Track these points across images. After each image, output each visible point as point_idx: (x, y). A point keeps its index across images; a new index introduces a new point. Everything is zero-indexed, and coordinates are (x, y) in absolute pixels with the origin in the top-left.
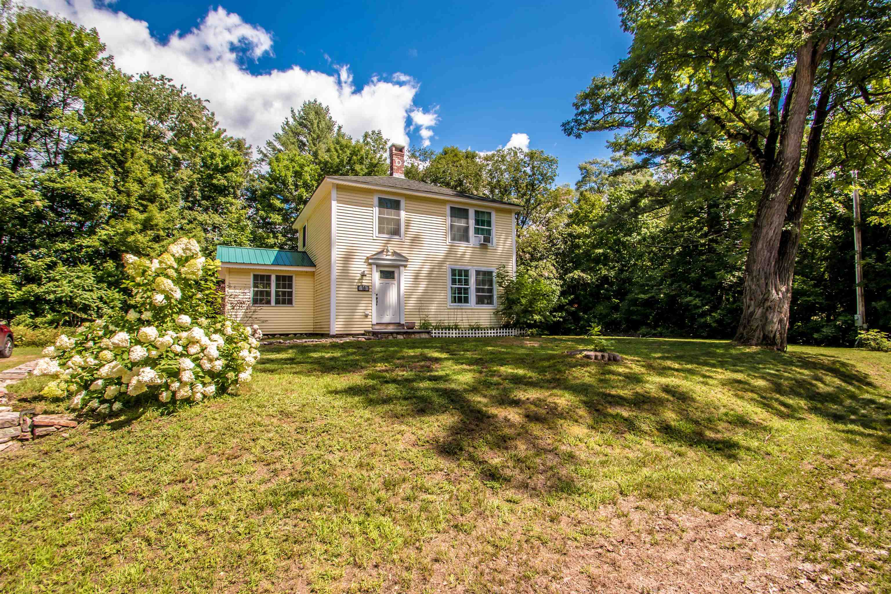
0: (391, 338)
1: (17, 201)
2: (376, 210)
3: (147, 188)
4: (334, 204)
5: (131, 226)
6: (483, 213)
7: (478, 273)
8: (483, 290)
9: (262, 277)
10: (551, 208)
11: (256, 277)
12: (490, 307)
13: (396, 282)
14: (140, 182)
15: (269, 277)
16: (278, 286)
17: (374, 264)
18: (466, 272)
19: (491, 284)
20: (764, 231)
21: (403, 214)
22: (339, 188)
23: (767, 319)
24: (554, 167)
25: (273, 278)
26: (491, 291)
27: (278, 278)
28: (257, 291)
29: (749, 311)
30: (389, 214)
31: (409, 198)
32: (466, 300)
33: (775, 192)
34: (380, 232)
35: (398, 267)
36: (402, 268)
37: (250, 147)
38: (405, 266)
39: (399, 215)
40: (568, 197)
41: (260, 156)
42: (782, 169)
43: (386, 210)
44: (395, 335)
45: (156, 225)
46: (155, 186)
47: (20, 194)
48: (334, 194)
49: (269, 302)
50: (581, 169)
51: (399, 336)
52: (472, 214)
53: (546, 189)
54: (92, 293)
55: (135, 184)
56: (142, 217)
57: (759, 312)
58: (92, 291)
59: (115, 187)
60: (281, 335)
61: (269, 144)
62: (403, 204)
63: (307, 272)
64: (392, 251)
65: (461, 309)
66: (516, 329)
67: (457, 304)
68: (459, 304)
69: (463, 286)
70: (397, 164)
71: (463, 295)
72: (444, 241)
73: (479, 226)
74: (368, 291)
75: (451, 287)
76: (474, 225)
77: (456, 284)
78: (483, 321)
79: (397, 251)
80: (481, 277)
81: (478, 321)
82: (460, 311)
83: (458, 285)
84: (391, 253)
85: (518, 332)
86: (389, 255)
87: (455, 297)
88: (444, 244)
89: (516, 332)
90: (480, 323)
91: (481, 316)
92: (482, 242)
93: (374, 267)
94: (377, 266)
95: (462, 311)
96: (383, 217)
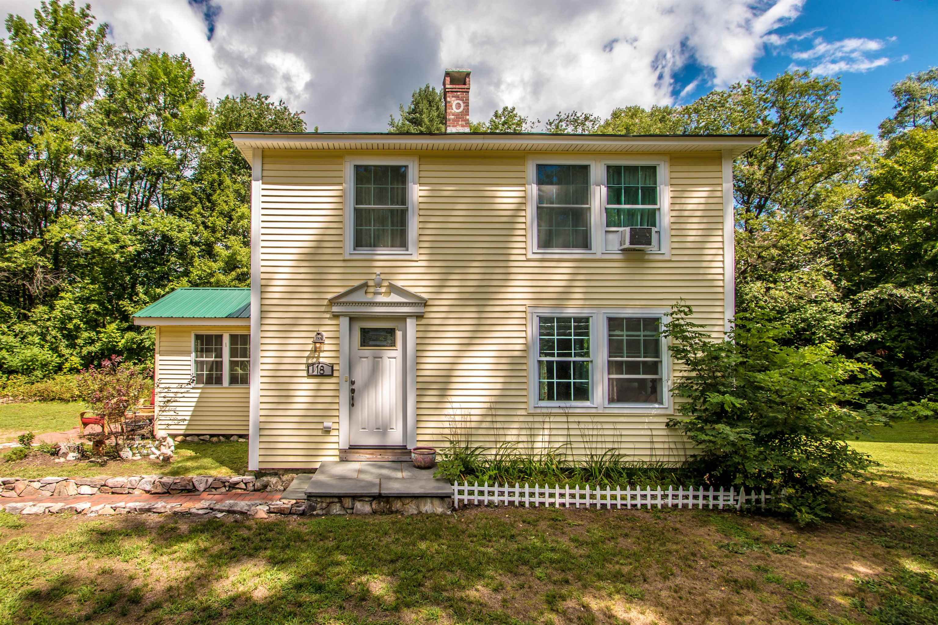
1: (113, 247)
2: (350, 194)
6: (633, 170)
7: (615, 324)
8: (633, 368)
9: (209, 339)
10: (820, 175)
11: (198, 337)
12: (654, 408)
13: (396, 354)
14: (228, 216)
15: (220, 338)
16: (233, 352)
17: (344, 315)
18: (582, 323)
19: (657, 353)
24: (832, 96)
25: (226, 340)
26: (654, 368)
27: (233, 339)
28: (202, 362)
30: (381, 200)
31: (424, 156)
34: (361, 244)
35: (401, 319)
36: (412, 322)
39: (404, 201)
40: (862, 149)
43: (371, 192)
45: (241, 262)
46: (241, 217)
47: (116, 241)
49: (219, 381)
50: (897, 93)
53: (811, 142)
55: (222, 219)
64: (386, 283)
65: (567, 415)
66: (732, 489)
67: (555, 403)
68: (562, 403)
69: (573, 359)
70: (455, 110)
71: (572, 381)
72: (523, 251)
73: (619, 203)
74: (331, 375)
75: (540, 362)
76: (605, 205)
77: (553, 355)
78: (631, 446)
79: (399, 284)
80: (625, 333)
81: (616, 446)
82: (564, 419)
83: (559, 355)
84: (383, 290)
85: (739, 498)
86: (380, 293)
87: (550, 385)
88: (523, 258)
89: (731, 498)
90: (622, 452)
91: (624, 432)
92: (627, 245)
93: (344, 322)
94: (352, 319)
95: (571, 419)
96: (366, 209)
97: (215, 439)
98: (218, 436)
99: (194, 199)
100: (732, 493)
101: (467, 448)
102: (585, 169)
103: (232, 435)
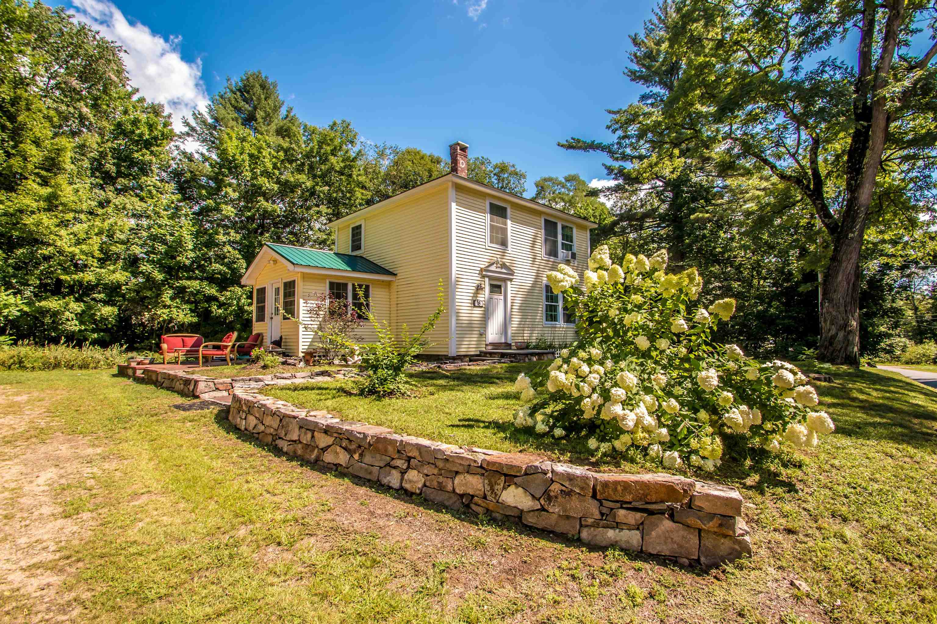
2: (488, 216)
4: (454, 205)
5: (28, 202)
6: (567, 227)
11: (332, 285)
12: (573, 325)
13: (502, 298)
15: (345, 286)
16: (354, 297)
17: (486, 276)
20: (844, 265)
21: (509, 223)
22: (457, 188)
23: (848, 340)
25: (350, 287)
27: (354, 286)
29: (830, 335)
31: (513, 205)
32: (556, 318)
33: (854, 233)
34: (491, 242)
35: (505, 280)
36: (509, 283)
38: (511, 280)
41: (186, 129)
42: (858, 213)
48: (452, 193)
52: (559, 228)
56: (45, 191)
57: (841, 335)
62: (509, 212)
63: (383, 281)
64: (501, 263)
65: (553, 327)
67: (549, 322)
69: (554, 304)
72: (540, 255)
73: (564, 240)
74: (482, 307)
76: (561, 240)
81: (565, 340)
83: (550, 302)
87: (547, 315)
88: (540, 258)
94: (489, 279)
96: (493, 225)
102: (556, 224)
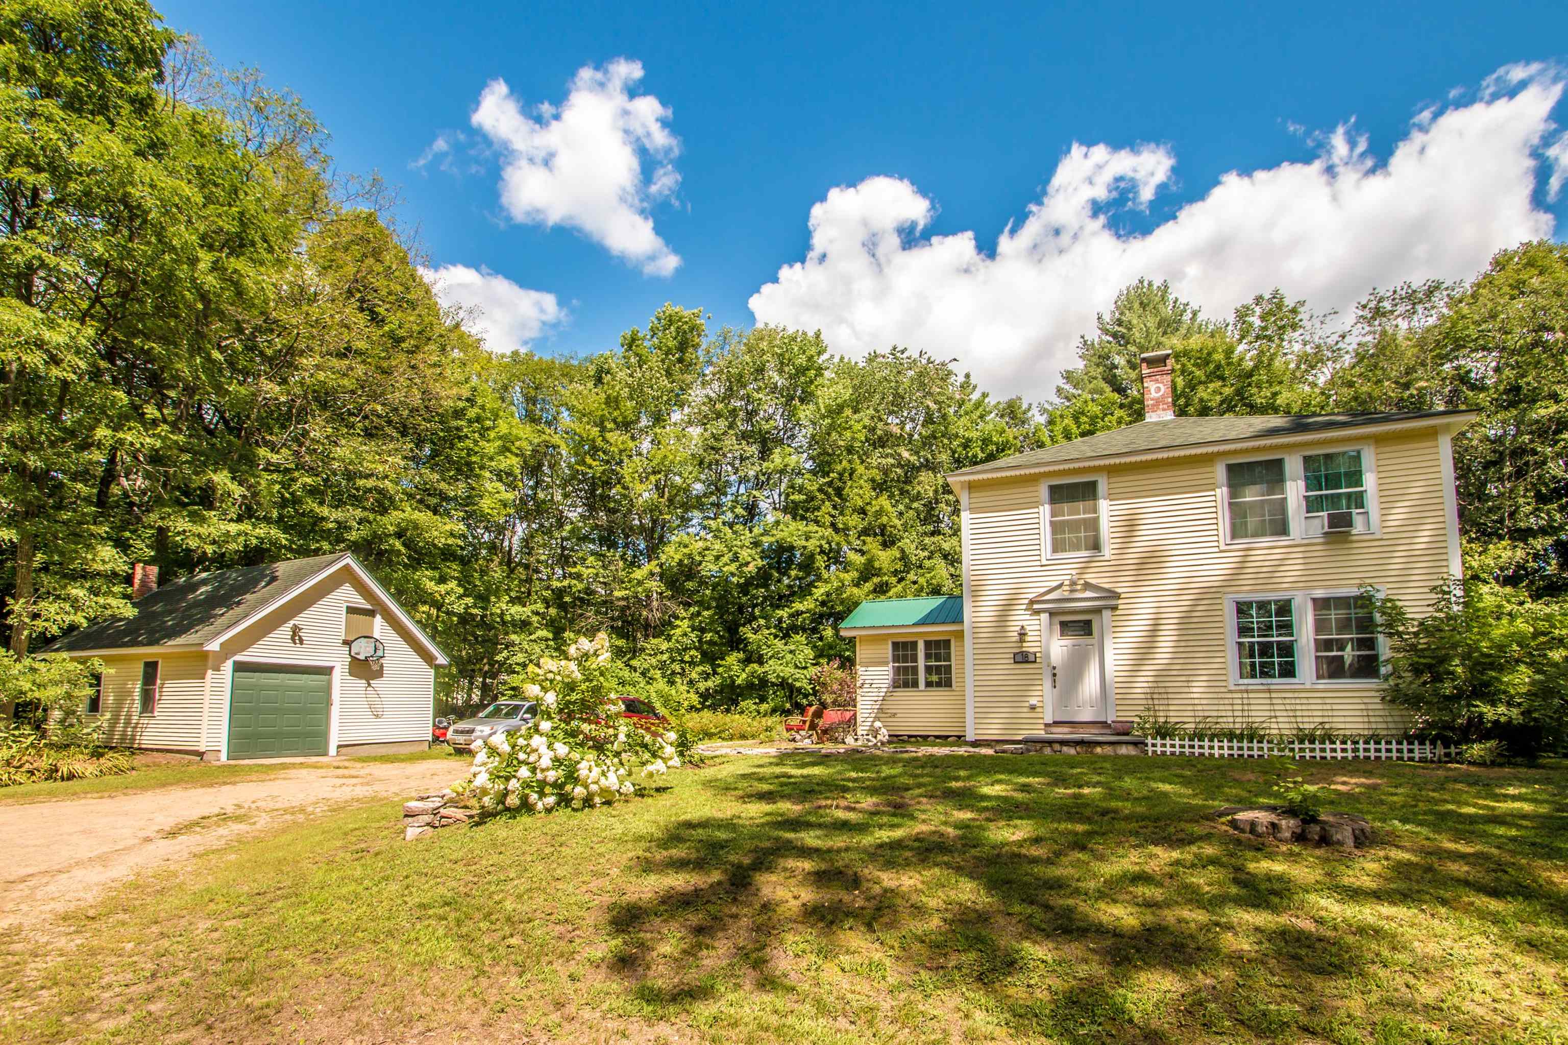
0: (1047, 751)
2: (1045, 510)
3: (870, 518)
4: (965, 517)
6: (1326, 457)
7: (1322, 604)
8: (1340, 645)
9: (905, 645)
11: (896, 645)
12: (1367, 684)
14: (863, 512)
15: (914, 645)
16: (928, 657)
17: (1044, 610)
18: (1284, 608)
21: (1104, 505)
22: (972, 487)
25: (921, 646)
27: (928, 644)
28: (899, 668)
30: (1073, 513)
31: (1112, 471)
32: (1288, 671)
34: (1054, 550)
35: (1098, 611)
36: (1107, 613)
37: (1029, 409)
38: (1114, 608)
39: (1095, 510)
43: (1066, 507)
44: (1057, 747)
45: (880, 569)
46: (880, 513)
48: (965, 499)
49: (915, 684)
51: (1065, 749)
52: (1294, 466)
54: (805, 672)
55: (855, 516)
58: (805, 668)
59: (833, 525)
60: (937, 737)
61: (1059, 390)
62: (1103, 486)
64: (1082, 582)
65: (1269, 691)
66: (1427, 742)
67: (1258, 681)
68: (1264, 681)
69: (1275, 639)
70: (1154, 394)
71: (1276, 660)
72: (1216, 544)
73: (1321, 489)
74: (1035, 662)
75: (1240, 644)
76: (1303, 492)
77: (1253, 636)
78: (1342, 719)
79: (1093, 581)
80: (1333, 612)
81: (1326, 720)
82: (1267, 695)
83: (1259, 636)
84: (1079, 587)
85: (1437, 751)
86: (1076, 591)
87: (1253, 665)
88: (1216, 550)
89: (1428, 751)
90: (1334, 725)
91: (1335, 707)
92: (1326, 529)
93: (1044, 617)
94: (1052, 614)
95: (1273, 695)
96: (1060, 521)
97: (913, 739)
98: (915, 736)
99: (820, 496)
100: (1428, 746)
101: (1166, 722)
102: (1279, 463)
103: (929, 736)
